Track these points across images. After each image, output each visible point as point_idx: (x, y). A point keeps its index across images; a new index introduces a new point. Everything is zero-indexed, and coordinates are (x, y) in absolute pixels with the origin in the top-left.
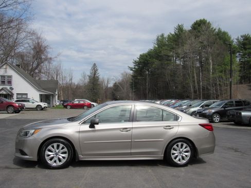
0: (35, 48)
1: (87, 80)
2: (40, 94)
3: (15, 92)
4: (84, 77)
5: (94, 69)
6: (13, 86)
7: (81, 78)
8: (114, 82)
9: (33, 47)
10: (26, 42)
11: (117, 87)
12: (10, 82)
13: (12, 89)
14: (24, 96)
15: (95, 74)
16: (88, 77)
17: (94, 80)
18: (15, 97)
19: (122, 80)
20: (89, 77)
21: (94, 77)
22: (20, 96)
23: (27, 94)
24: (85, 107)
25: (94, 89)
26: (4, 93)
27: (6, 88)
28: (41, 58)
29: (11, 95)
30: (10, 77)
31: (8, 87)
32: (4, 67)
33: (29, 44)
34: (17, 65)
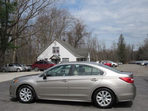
0: (76, 27)
1: (117, 47)
2: (76, 58)
3: (61, 57)
4: (114, 44)
5: (121, 38)
6: (60, 53)
7: (112, 45)
8: (139, 47)
9: (74, 27)
10: (70, 24)
11: (141, 51)
12: (58, 51)
13: (59, 55)
14: (67, 60)
15: (122, 42)
16: (117, 45)
17: (122, 46)
18: (61, 60)
19: (145, 45)
20: (118, 44)
21: (121, 44)
22: (64, 60)
23: (68, 58)
25: (121, 53)
26: (55, 58)
27: (56, 55)
28: (81, 34)
29: (59, 60)
30: (58, 48)
31: (57, 54)
32: (55, 42)
33: (71, 25)
34: (63, 40)
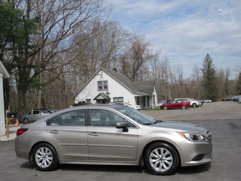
0: (133, 48)
1: (201, 75)
3: (111, 96)
4: (197, 71)
5: (208, 61)
6: (109, 91)
12: (106, 87)
13: (108, 93)
14: (120, 100)
15: (209, 67)
16: (201, 71)
17: (209, 73)
18: (112, 101)
20: (203, 70)
21: (208, 70)
22: (116, 100)
24: (184, 107)
25: (209, 84)
26: (102, 98)
27: (103, 93)
29: (108, 100)
30: (106, 82)
31: (105, 92)
32: (100, 73)
33: (126, 45)
34: (113, 69)
